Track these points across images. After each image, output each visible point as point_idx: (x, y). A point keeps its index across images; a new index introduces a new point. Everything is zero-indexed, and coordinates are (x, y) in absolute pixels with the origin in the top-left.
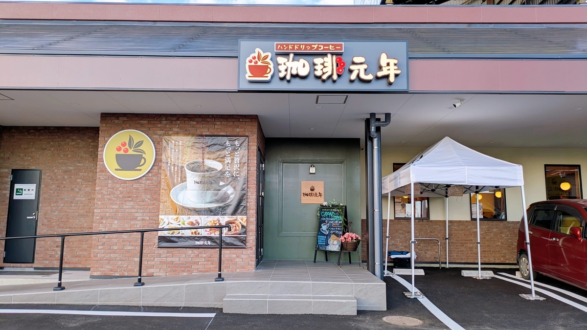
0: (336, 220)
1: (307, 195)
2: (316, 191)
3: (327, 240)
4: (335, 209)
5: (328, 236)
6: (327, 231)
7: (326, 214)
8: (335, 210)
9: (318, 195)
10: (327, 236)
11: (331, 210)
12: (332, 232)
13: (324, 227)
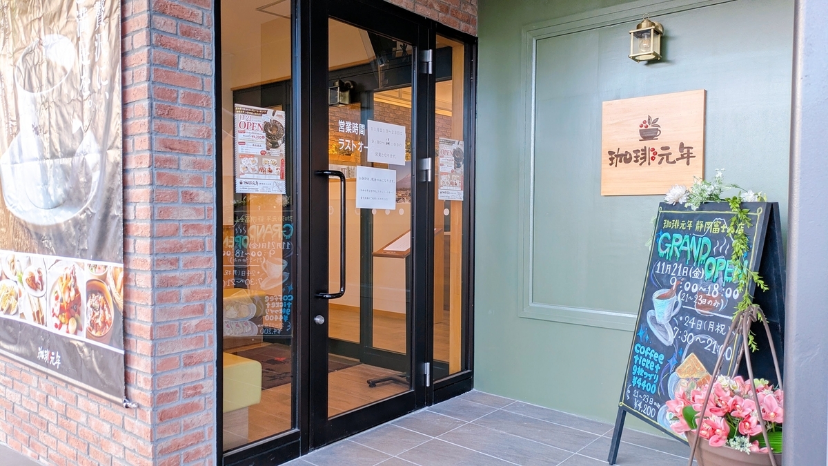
0: (713, 280)
1: (625, 158)
2: (669, 137)
3: (665, 371)
4: (717, 222)
5: (673, 354)
6: (669, 329)
7: (678, 243)
8: (714, 227)
9: (676, 154)
10: (668, 352)
11: (699, 226)
12: (690, 339)
13: (663, 309)
